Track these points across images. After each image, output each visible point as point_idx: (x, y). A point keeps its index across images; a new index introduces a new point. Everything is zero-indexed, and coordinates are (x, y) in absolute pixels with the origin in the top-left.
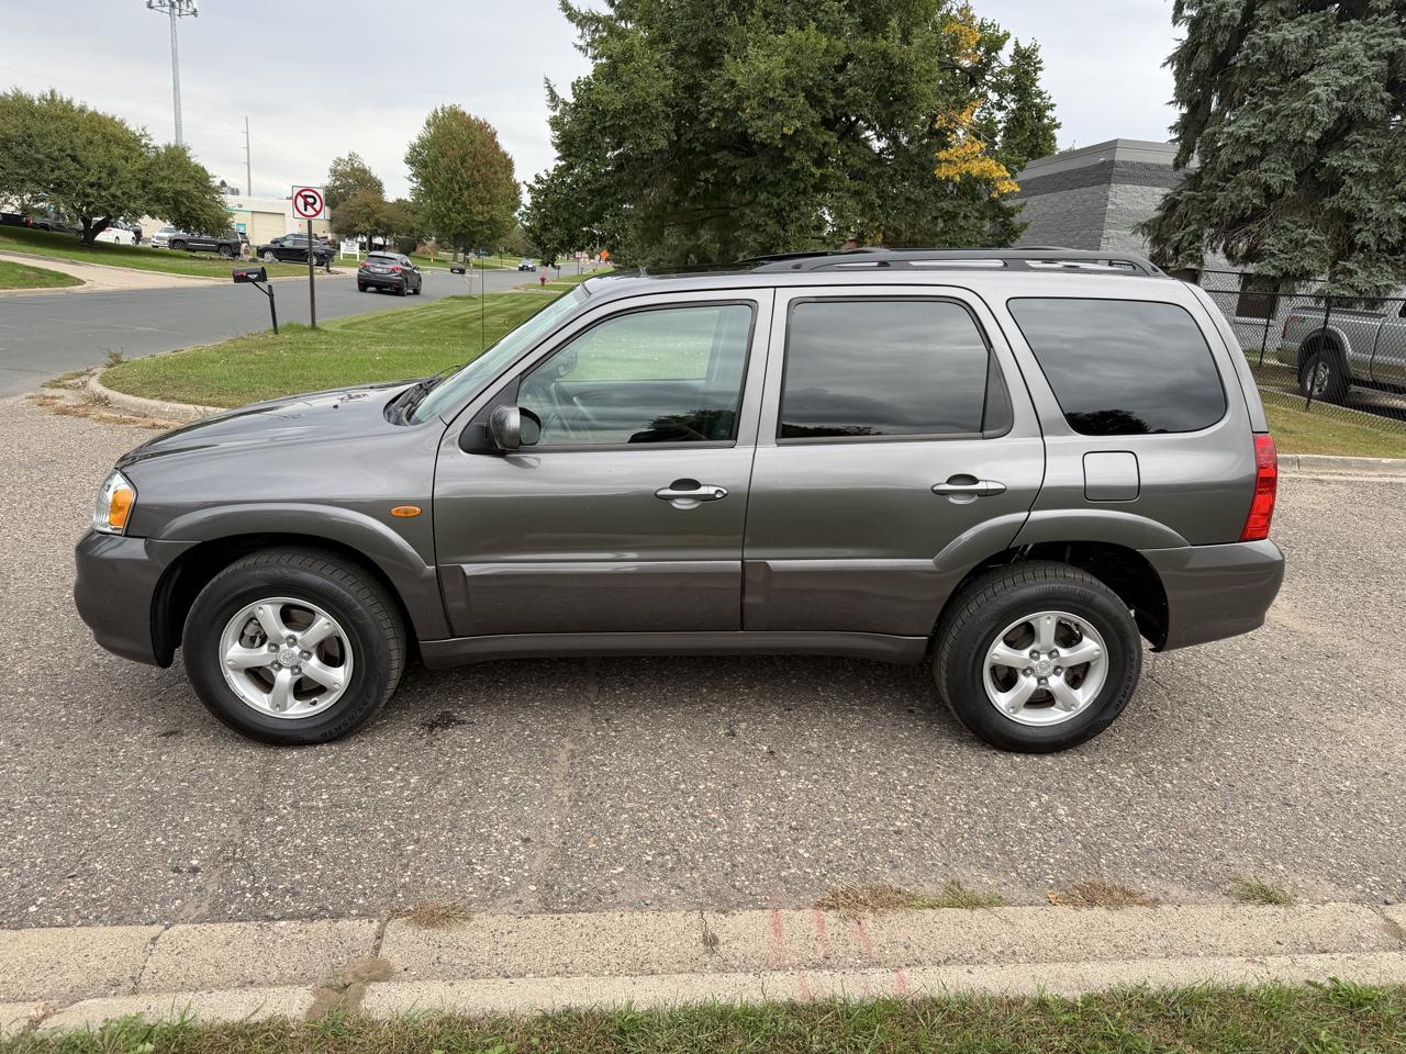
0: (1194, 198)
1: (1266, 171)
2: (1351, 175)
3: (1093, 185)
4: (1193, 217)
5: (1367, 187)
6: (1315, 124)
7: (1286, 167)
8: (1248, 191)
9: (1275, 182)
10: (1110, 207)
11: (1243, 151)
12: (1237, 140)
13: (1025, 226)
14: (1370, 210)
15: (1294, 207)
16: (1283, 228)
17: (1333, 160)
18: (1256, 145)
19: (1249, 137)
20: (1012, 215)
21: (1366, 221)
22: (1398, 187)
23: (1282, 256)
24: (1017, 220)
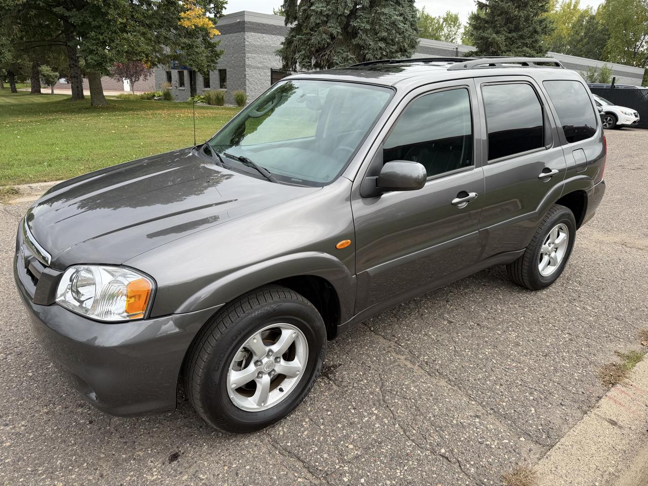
0: (301, 39)
1: (330, 27)
2: (361, 30)
3: (236, 32)
4: (302, 48)
5: (367, 35)
6: (347, 7)
7: (337, 26)
8: (324, 36)
9: (334, 32)
10: (246, 43)
11: (320, 18)
12: (317, 13)
13: (222, 52)
14: (370, 45)
15: (341, 43)
16: (338, 52)
17: (354, 24)
18: (324, 15)
19: (321, 12)
20: (215, 47)
21: (369, 49)
22: (378, 35)
23: (341, 65)
24: (218, 49)
